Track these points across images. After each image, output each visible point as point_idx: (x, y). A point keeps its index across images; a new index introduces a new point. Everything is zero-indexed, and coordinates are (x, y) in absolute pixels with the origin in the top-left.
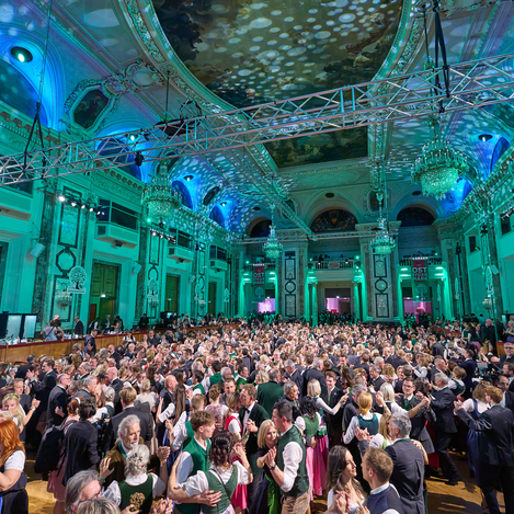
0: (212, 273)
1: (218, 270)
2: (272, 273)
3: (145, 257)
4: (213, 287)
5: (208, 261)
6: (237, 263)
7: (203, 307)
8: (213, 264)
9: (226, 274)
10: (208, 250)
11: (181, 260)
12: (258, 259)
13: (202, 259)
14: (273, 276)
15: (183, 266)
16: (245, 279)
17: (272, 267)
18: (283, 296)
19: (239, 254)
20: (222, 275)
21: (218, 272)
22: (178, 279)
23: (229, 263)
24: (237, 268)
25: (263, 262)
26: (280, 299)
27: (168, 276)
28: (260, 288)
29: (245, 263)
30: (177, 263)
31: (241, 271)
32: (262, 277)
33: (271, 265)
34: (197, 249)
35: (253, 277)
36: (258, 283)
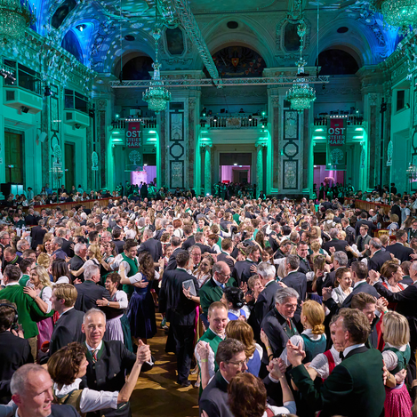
0: (68, 129)
1: (77, 126)
2: (151, 132)
4: (70, 149)
5: (63, 113)
6: (103, 117)
7: (59, 176)
8: (69, 116)
9: (88, 132)
10: (62, 96)
11: (25, 109)
12: (133, 112)
13: (54, 110)
14: (153, 136)
15: (28, 118)
16: (115, 139)
17: (151, 124)
18: (167, 163)
19: (104, 103)
20: (81, 133)
21: (77, 129)
22: (21, 137)
23: (92, 116)
24: (103, 123)
25: (139, 117)
26: (163, 166)
27: (8, 133)
28: (135, 152)
29: (113, 117)
30: (20, 113)
31: (109, 128)
32: (137, 137)
33: (150, 121)
34: (47, 94)
35: (126, 137)
36: (132, 144)
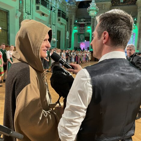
0: (58, 25)
1: (62, 24)
2: (89, 27)
3: (22, 8)
4: (59, 33)
5: (57, 18)
6: (71, 22)
8: (59, 20)
9: (65, 27)
10: (57, 12)
11: (43, 14)
12: (82, 20)
13: (54, 16)
14: (89, 29)
16: (75, 30)
19: (72, 16)
20: (63, 27)
23: (67, 21)
24: (71, 24)
25: (85, 22)
28: (82, 35)
29: (75, 22)
30: (41, 16)
31: (73, 26)
32: (83, 29)
33: (89, 23)
34: (51, 9)
35: (79, 29)
36: (81, 32)
